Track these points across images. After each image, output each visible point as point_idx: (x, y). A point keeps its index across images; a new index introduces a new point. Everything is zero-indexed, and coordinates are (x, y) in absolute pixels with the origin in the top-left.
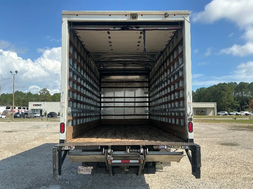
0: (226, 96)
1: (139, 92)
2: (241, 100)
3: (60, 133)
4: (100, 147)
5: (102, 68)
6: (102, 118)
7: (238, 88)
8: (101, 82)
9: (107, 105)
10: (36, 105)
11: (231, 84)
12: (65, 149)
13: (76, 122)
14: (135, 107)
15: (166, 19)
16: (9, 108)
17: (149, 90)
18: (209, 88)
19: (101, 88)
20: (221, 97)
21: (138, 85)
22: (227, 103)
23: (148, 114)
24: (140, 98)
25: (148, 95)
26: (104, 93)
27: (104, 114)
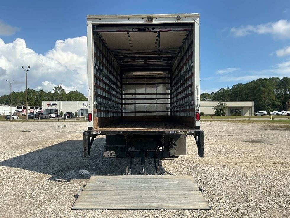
0: (266, 93)
1: (160, 89)
2: (284, 98)
3: (88, 122)
4: (121, 132)
5: (123, 63)
6: (124, 115)
7: (281, 84)
8: (121, 78)
9: (129, 102)
10: (50, 104)
11: (272, 80)
12: (94, 134)
13: (100, 114)
14: (156, 103)
15: (178, 22)
16: (21, 108)
17: (171, 86)
18: (247, 84)
19: (122, 84)
20: (261, 94)
21: (159, 81)
22: (267, 101)
23: (169, 110)
24: (162, 95)
25: (169, 91)
26: (125, 90)
27: (125, 111)
